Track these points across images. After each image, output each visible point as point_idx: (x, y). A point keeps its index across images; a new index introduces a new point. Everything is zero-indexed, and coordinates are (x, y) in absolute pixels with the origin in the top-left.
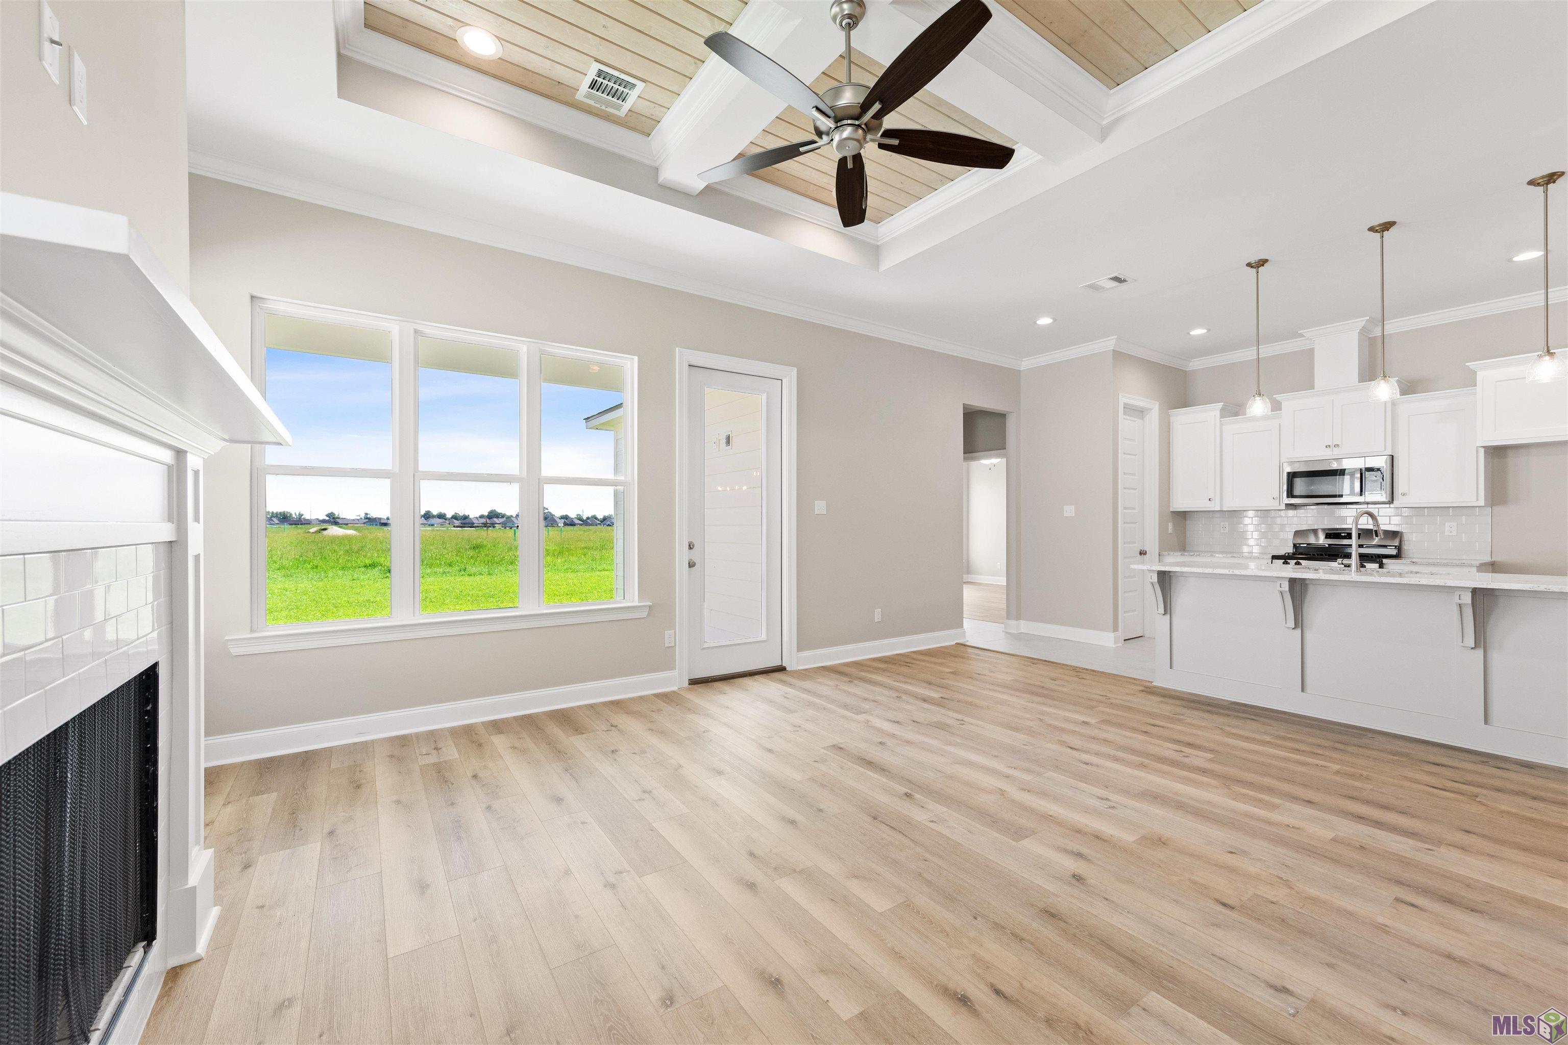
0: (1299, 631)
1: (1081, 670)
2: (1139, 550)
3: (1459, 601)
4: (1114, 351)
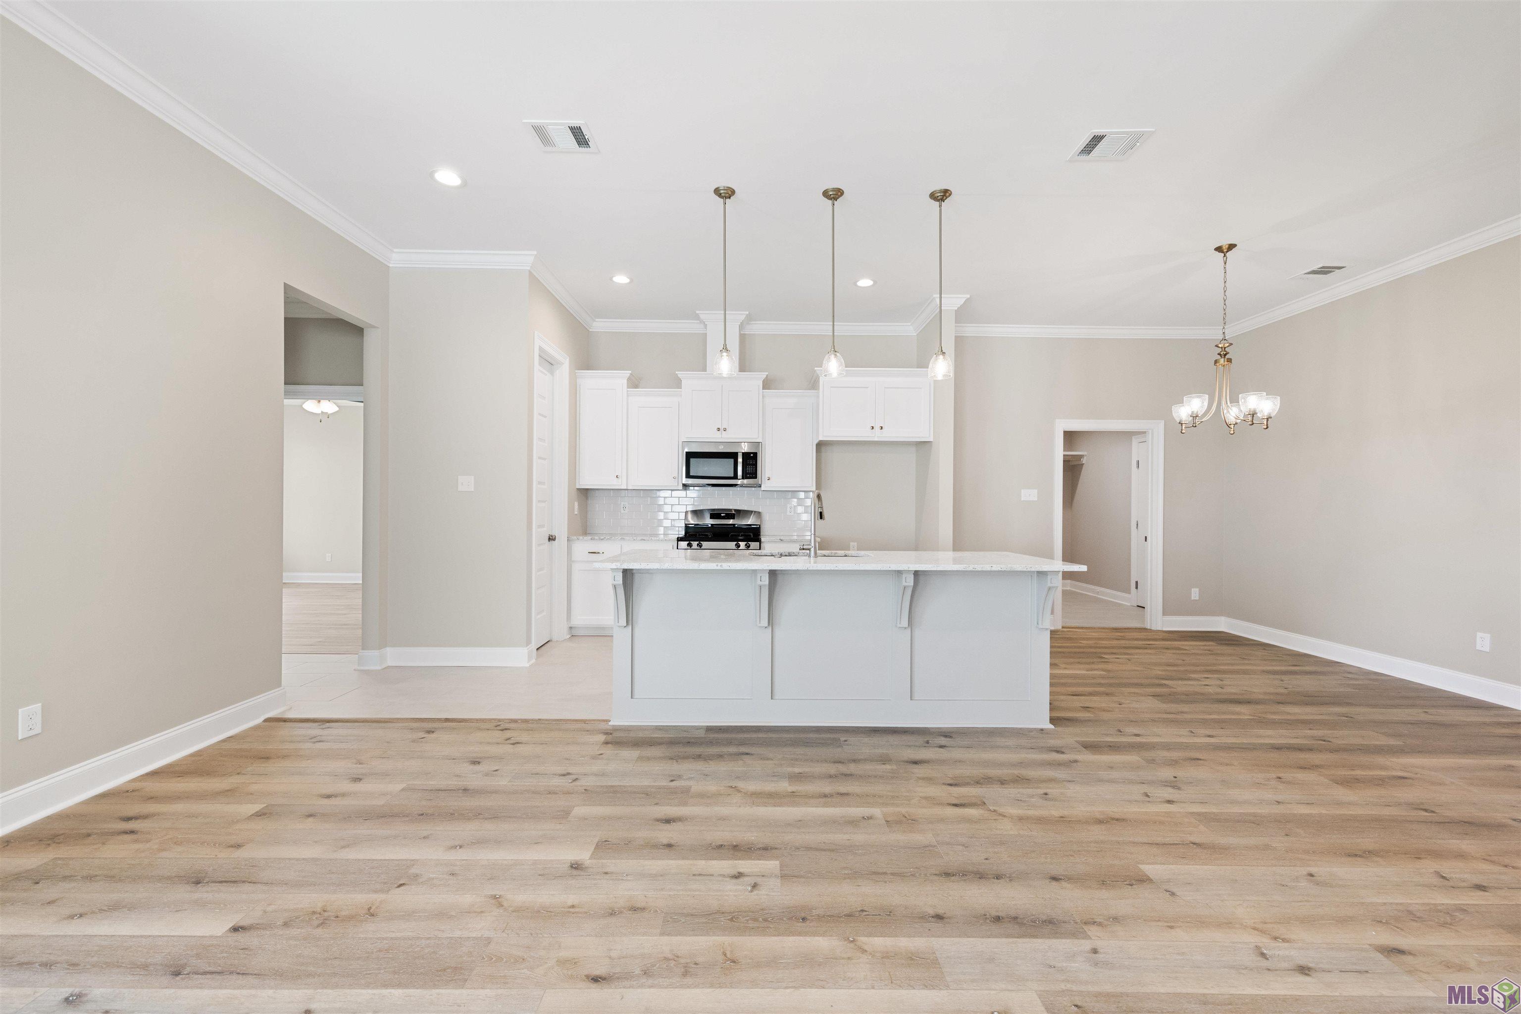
1: (507, 726)
2: (548, 536)
3: (904, 584)
4: (530, 272)
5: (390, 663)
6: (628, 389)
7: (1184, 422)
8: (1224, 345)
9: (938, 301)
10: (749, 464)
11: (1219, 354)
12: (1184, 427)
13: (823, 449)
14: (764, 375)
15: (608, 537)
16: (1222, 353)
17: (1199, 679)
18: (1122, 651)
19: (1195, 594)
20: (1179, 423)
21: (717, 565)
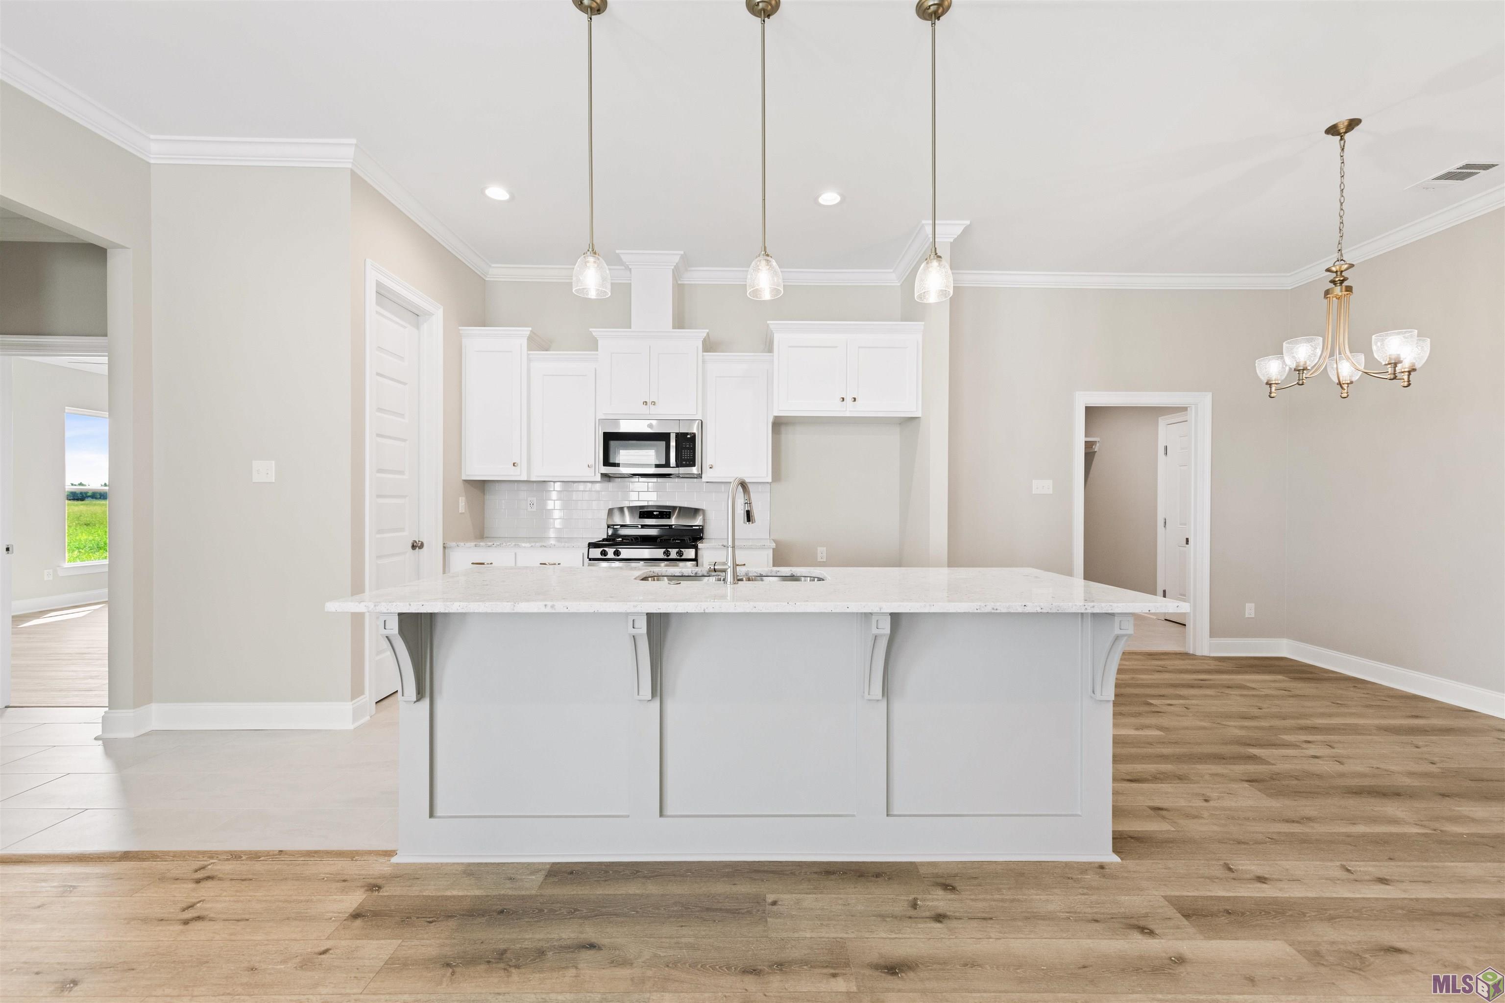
0: (656, 703)
2: (411, 541)
3: (875, 631)
4: (353, 173)
5: (156, 725)
6: (529, 352)
7: (1274, 382)
8: (1340, 267)
9: (929, 230)
10: (686, 448)
11: (1333, 282)
12: (1273, 389)
13: (783, 429)
14: (703, 333)
15: (498, 544)
16: (1337, 279)
17: (1298, 744)
18: (1171, 691)
19: (1250, 610)
20: (1267, 383)
21: (546, 605)
